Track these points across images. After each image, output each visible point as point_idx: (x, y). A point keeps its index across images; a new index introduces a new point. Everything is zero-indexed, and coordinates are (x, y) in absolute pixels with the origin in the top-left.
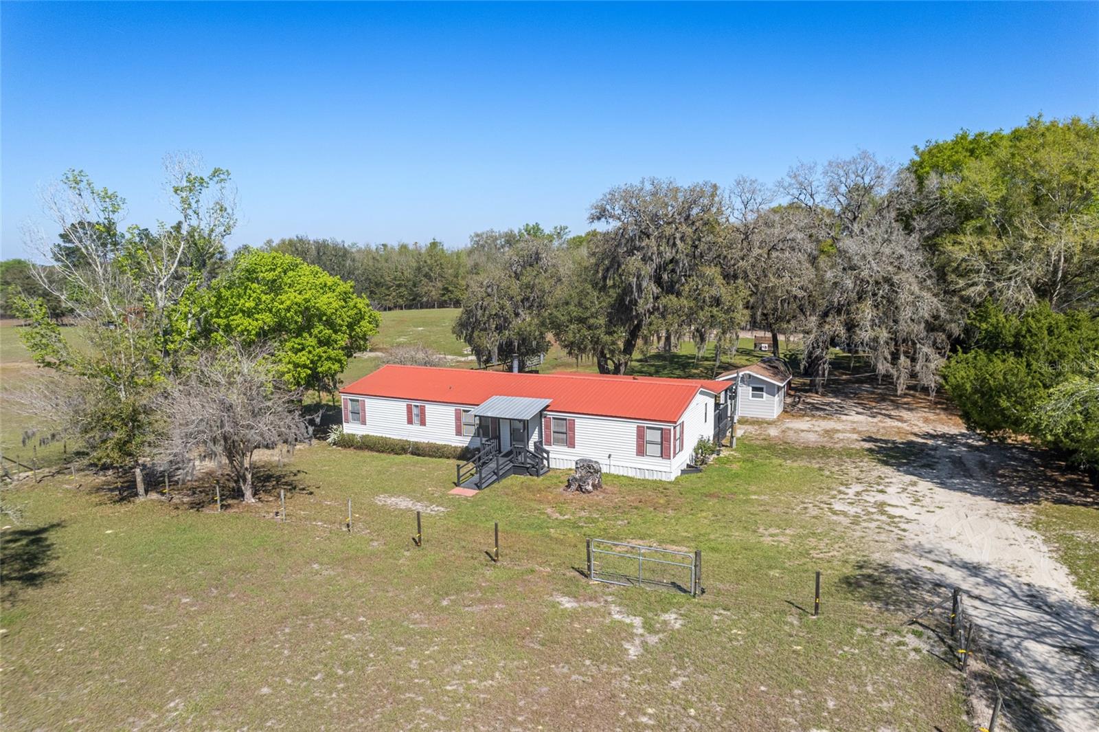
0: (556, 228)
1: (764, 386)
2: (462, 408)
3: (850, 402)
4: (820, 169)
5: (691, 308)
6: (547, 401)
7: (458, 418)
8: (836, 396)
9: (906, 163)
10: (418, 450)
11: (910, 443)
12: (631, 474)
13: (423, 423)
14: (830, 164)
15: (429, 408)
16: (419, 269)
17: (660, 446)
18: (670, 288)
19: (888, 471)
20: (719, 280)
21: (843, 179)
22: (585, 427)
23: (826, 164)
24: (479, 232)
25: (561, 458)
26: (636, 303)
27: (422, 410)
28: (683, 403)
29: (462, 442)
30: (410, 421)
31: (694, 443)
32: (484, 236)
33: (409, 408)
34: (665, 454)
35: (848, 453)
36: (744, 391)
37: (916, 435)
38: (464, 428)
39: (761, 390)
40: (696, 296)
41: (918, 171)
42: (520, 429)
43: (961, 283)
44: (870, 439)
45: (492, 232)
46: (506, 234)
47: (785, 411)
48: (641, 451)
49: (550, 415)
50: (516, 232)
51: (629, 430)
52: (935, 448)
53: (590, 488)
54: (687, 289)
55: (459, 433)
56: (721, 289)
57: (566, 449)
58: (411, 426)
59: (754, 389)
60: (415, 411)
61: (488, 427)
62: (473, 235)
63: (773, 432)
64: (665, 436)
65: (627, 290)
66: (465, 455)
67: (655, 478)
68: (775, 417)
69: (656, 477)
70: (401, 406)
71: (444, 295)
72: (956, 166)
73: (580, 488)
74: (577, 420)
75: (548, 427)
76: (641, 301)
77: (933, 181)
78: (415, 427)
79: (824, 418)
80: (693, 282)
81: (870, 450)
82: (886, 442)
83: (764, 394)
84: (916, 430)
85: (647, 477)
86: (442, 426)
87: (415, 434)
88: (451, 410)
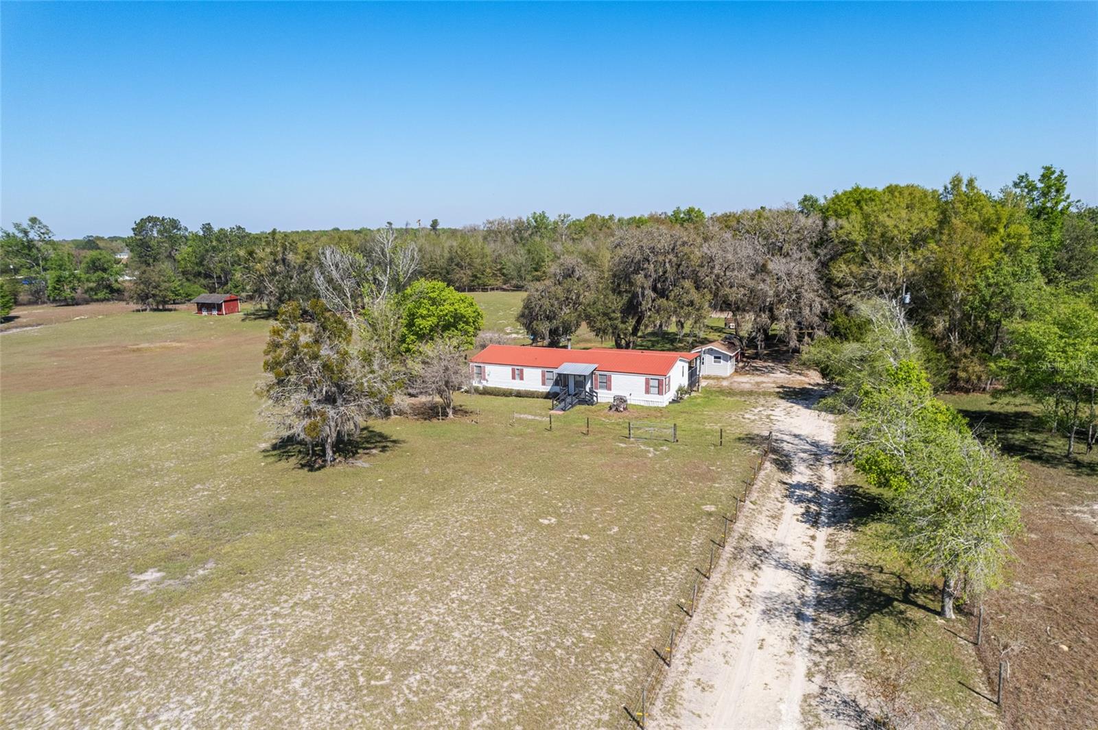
0: (560, 216)
1: (722, 356)
2: (546, 370)
3: (780, 365)
5: (675, 307)
6: (596, 366)
7: (543, 375)
8: (773, 362)
10: (519, 394)
11: (804, 389)
12: (642, 404)
13: (522, 378)
15: (526, 371)
17: (657, 388)
18: (662, 294)
20: (693, 290)
22: (617, 379)
24: (491, 220)
25: (604, 396)
26: (641, 304)
27: (522, 371)
28: (670, 365)
29: (546, 389)
30: (514, 378)
31: (676, 388)
33: (513, 371)
34: (660, 393)
35: (765, 394)
36: (709, 359)
37: (810, 384)
38: (547, 381)
39: (719, 358)
40: (678, 299)
42: (580, 381)
44: (782, 387)
45: (504, 219)
47: (736, 371)
48: (647, 391)
49: (597, 373)
50: (525, 219)
51: (640, 380)
53: (622, 409)
54: (673, 294)
55: (544, 384)
56: (694, 295)
57: (606, 391)
58: (514, 381)
59: (715, 358)
60: (517, 372)
61: (562, 380)
62: (485, 222)
63: (725, 383)
64: (660, 383)
65: (635, 295)
66: (548, 396)
68: (728, 375)
69: (656, 405)
70: (508, 369)
71: (473, 281)
73: (617, 410)
74: (612, 375)
75: (596, 380)
76: (644, 303)
78: (517, 381)
79: (759, 375)
80: (677, 291)
81: (779, 392)
82: (789, 388)
83: (721, 361)
84: (812, 382)
85: (651, 405)
86: (534, 380)
87: (517, 385)
88: (539, 371)
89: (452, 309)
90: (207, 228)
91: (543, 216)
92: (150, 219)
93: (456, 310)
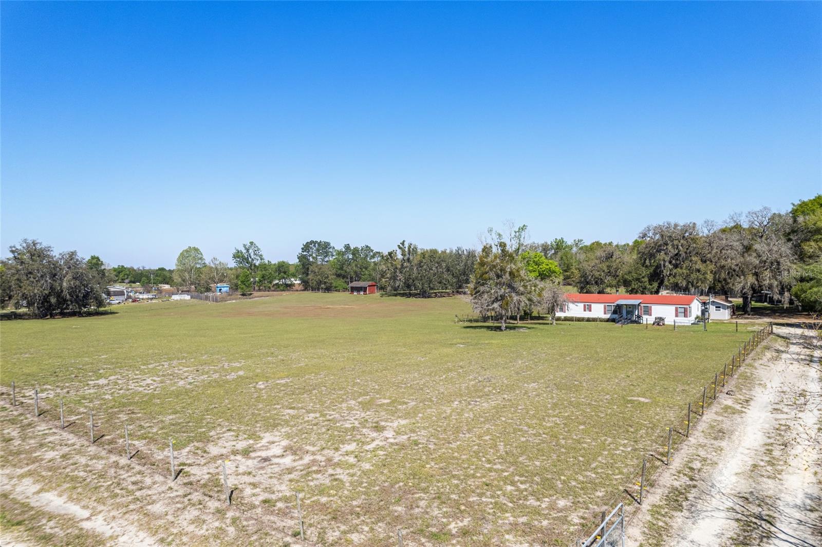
0: (575, 241)
1: (721, 306)
2: (607, 304)
3: (765, 317)
4: (744, 215)
5: (687, 273)
6: (641, 301)
7: (605, 308)
9: (790, 210)
10: (588, 320)
12: (674, 323)
13: (590, 311)
14: (749, 213)
15: (593, 306)
17: (684, 313)
18: (677, 266)
20: (699, 262)
21: (756, 219)
22: (655, 308)
23: (747, 212)
25: (648, 319)
26: (663, 272)
27: (590, 306)
28: (691, 301)
29: (608, 316)
30: (585, 310)
31: (695, 316)
32: (529, 246)
33: (585, 306)
34: (685, 316)
36: (712, 307)
38: (607, 312)
39: (719, 307)
40: (690, 269)
41: (795, 213)
42: (631, 309)
44: (772, 323)
45: (534, 243)
46: (543, 245)
47: (731, 316)
48: (677, 316)
49: (642, 305)
50: (549, 243)
51: (672, 308)
53: (661, 324)
54: (685, 266)
55: (605, 313)
56: (699, 265)
57: (649, 316)
58: (585, 312)
59: (716, 307)
60: (587, 307)
61: (618, 309)
63: (725, 322)
64: (685, 310)
65: (658, 266)
66: (608, 320)
68: (726, 318)
69: (683, 324)
70: (581, 305)
72: (813, 211)
73: (658, 324)
74: (652, 306)
75: (641, 309)
76: (664, 271)
77: (801, 219)
78: (588, 312)
79: (751, 319)
80: (687, 263)
82: (777, 323)
83: (721, 309)
85: (680, 324)
86: (598, 311)
87: (587, 315)
88: (602, 306)
89: (548, 267)
90: (347, 247)
91: (562, 241)
92: (312, 242)
93: (550, 268)
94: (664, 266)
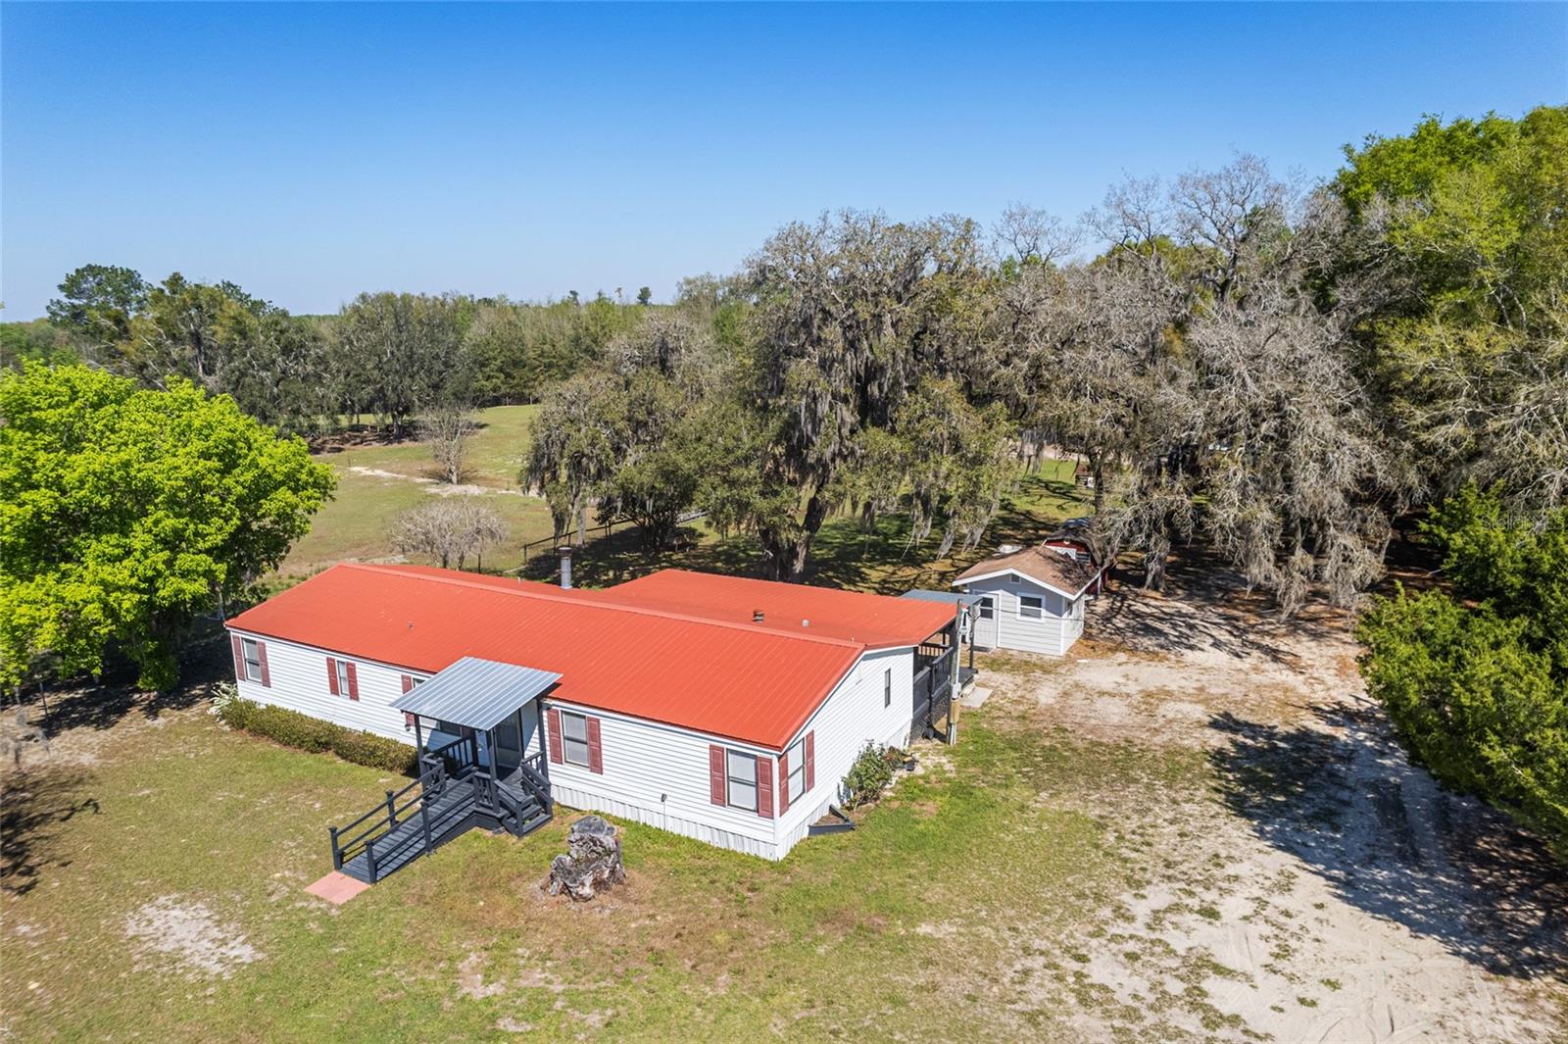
1: (1043, 598)
2: (412, 675)
3: (1212, 613)
4: (1163, 191)
5: (904, 456)
6: (555, 677)
7: (407, 694)
8: (1189, 597)
9: (1331, 177)
10: (341, 749)
11: (1303, 737)
12: (703, 836)
13: (354, 694)
14: (1183, 182)
16: (577, 340)
17: (754, 789)
19: (1238, 832)
20: (957, 406)
21: (1207, 209)
22: (617, 736)
23: (1175, 180)
25: (580, 790)
28: (810, 698)
30: (334, 689)
31: (849, 761)
32: (699, 283)
33: (332, 667)
34: (763, 808)
35: (1172, 768)
36: (1005, 601)
37: (1316, 710)
39: (1037, 603)
41: (1349, 194)
43: (1421, 416)
44: (1225, 723)
47: (1087, 636)
48: (719, 796)
49: (557, 705)
51: (695, 751)
52: (1349, 755)
53: (587, 891)
57: (585, 774)
58: (334, 697)
59: (1025, 601)
60: (342, 672)
63: (1046, 694)
66: (414, 764)
67: (746, 850)
68: (1063, 651)
70: (318, 661)
72: (1423, 183)
73: (567, 890)
74: (603, 721)
75: (553, 728)
77: (1376, 212)
78: (343, 701)
79: (1152, 655)
81: (1219, 756)
82: (1253, 730)
83: (1043, 612)
84: (1319, 696)
85: (732, 847)
86: (383, 704)
87: (342, 713)
88: (396, 678)
92: (90, 268)
94: (816, 421)
